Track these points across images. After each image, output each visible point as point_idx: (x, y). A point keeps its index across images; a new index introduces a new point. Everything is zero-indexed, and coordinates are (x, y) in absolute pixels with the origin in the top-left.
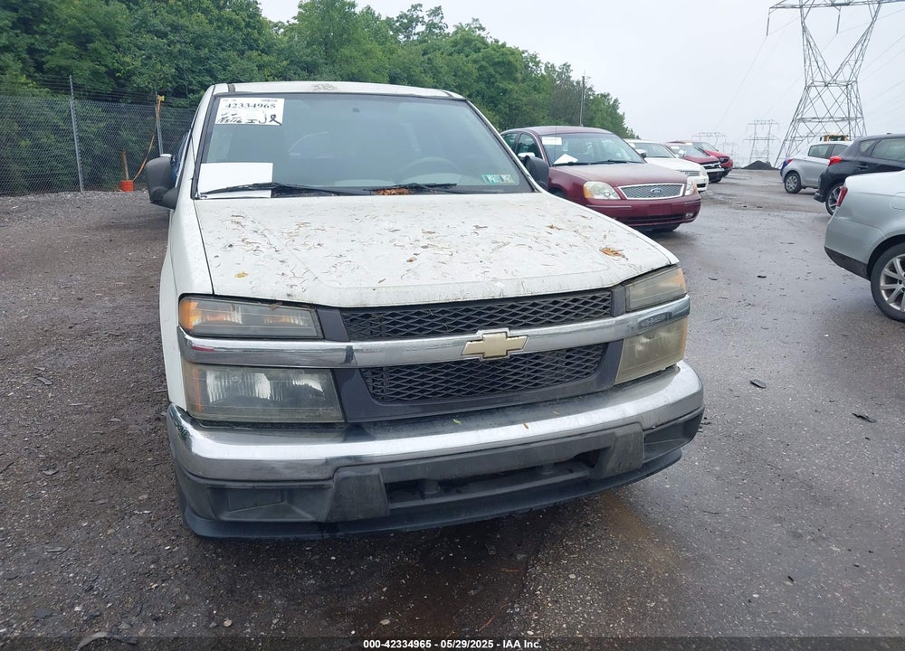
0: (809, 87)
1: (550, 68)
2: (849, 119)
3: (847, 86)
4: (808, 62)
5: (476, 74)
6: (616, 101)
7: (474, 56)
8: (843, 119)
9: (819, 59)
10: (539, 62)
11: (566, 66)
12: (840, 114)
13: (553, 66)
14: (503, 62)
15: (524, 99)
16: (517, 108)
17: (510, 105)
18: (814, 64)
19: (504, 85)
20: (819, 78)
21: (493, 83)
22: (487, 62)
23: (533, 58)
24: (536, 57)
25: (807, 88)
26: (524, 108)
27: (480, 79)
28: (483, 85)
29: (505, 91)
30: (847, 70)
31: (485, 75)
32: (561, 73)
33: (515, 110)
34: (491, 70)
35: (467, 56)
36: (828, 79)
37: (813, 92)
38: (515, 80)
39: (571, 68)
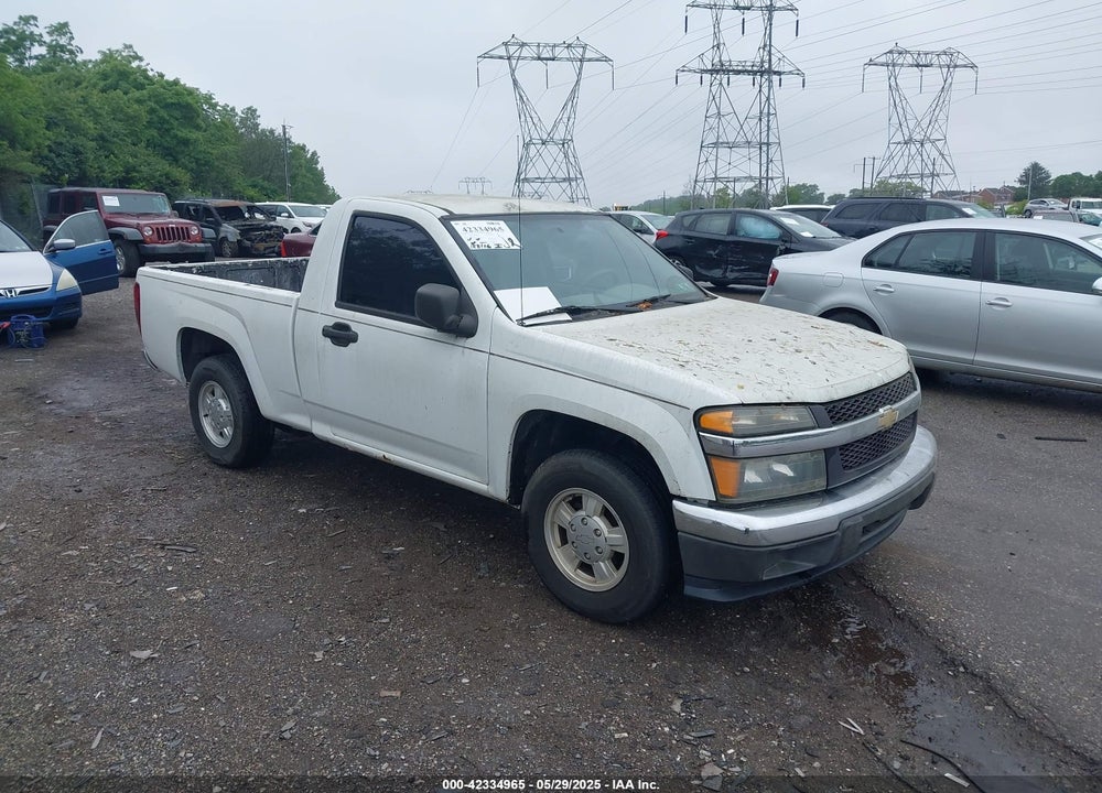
0: (528, 144)
1: (229, 112)
2: (569, 180)
3: (563, 144)
4: (522, 116)
5: (145, 117)
6: (314, 154)
7: (137, 94)
8: (564, 180)
9: (533, 115)
10: (217, 104)
11: (251, 112)
12: (561, 175)
13: (233, 109)
14: (179, 104)
15: (215, 152)
16: (207, 163)
17: (197, 160)
18: (529, 119)
19: (183, 133)
20: (535, 136)
21: (168, 130)
22: (156, 102)
23: (208, 98)
24: (211, 98)
25: (526, 146)
26: (216, 163)
27: (150, 124)
28: (155, 133)
29: (186, 142)
30: (562, 127)
31: (156, 119)
32: (246, 119)
33: (204, 165)
34: (163, 113)
35: (126, 93)
36: (545, 136)
37: (533, 150)
38: (198, 128)
39: (258, 113)
